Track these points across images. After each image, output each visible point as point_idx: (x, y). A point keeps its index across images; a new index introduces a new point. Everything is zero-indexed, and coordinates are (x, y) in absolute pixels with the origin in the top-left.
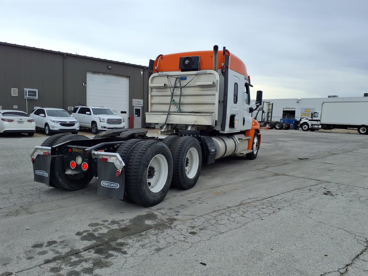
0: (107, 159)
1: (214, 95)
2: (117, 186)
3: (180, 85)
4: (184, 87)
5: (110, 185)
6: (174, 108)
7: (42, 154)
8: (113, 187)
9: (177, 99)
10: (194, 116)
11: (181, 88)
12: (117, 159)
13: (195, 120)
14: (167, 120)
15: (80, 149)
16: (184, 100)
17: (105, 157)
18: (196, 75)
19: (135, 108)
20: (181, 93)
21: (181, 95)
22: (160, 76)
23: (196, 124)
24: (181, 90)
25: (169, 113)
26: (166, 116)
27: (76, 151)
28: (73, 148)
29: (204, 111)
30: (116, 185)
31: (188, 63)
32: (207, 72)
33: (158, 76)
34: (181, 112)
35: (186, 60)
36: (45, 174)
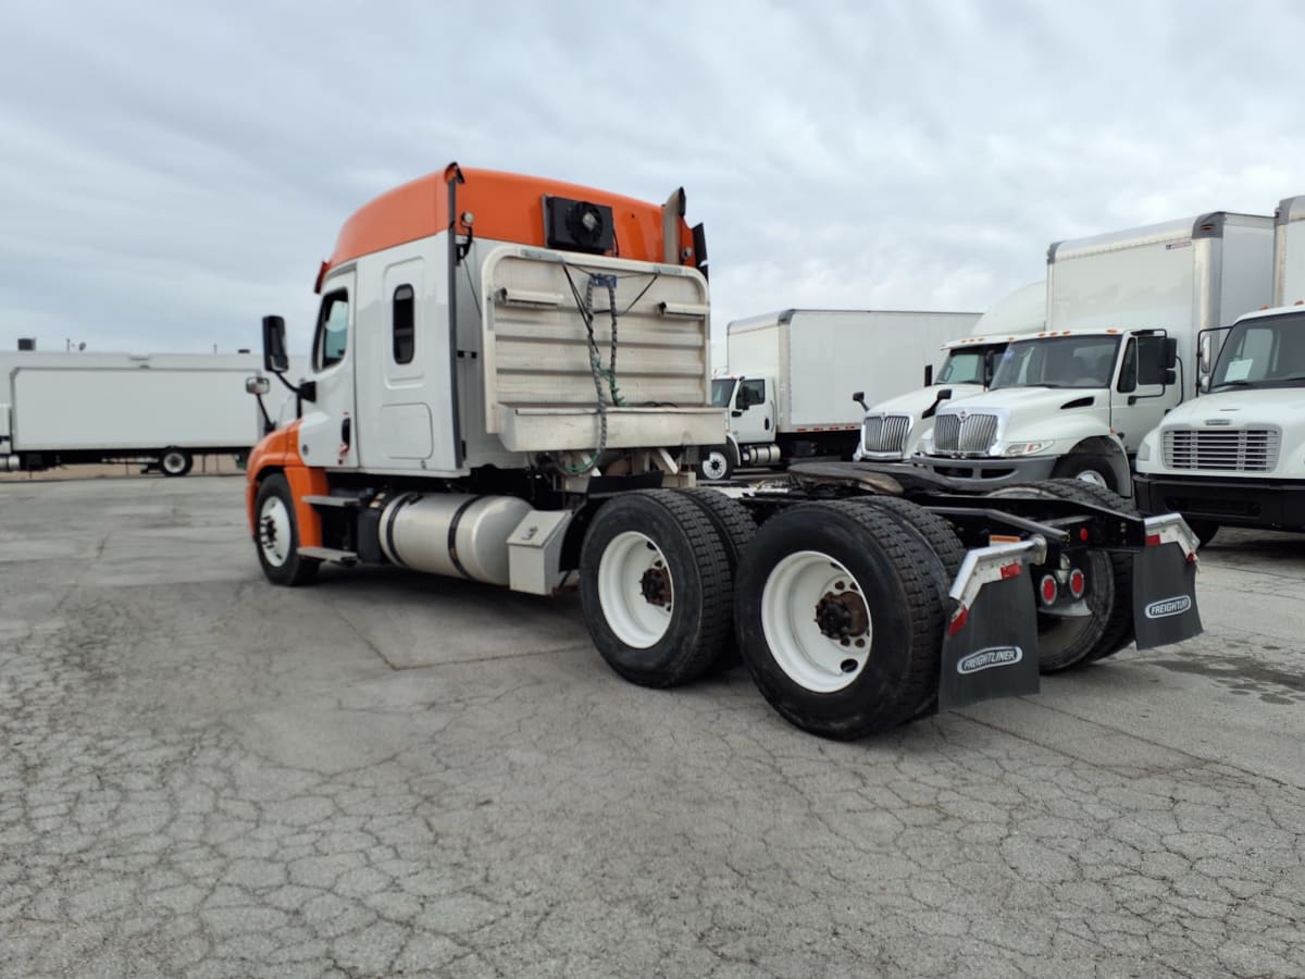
0: (1158, 537)
3: (612, 303)
4: (625, 313)
7: (1000, 577)
9: (605, 359)
11: (614, 317)
13: (683, 430)
14: (604, 434)
16: (622, 360)
18: (656, 275)
20: (615, 333)
21: (614, 344)
22: (528, 258)
23: (688, 441)
24: (614, 324)
25: (599, 408)
31: (593, 224)
32: (680, 271)
33: (523, 256)
34: (624, 405)
35: (584, 214)
36: (1001, 655)
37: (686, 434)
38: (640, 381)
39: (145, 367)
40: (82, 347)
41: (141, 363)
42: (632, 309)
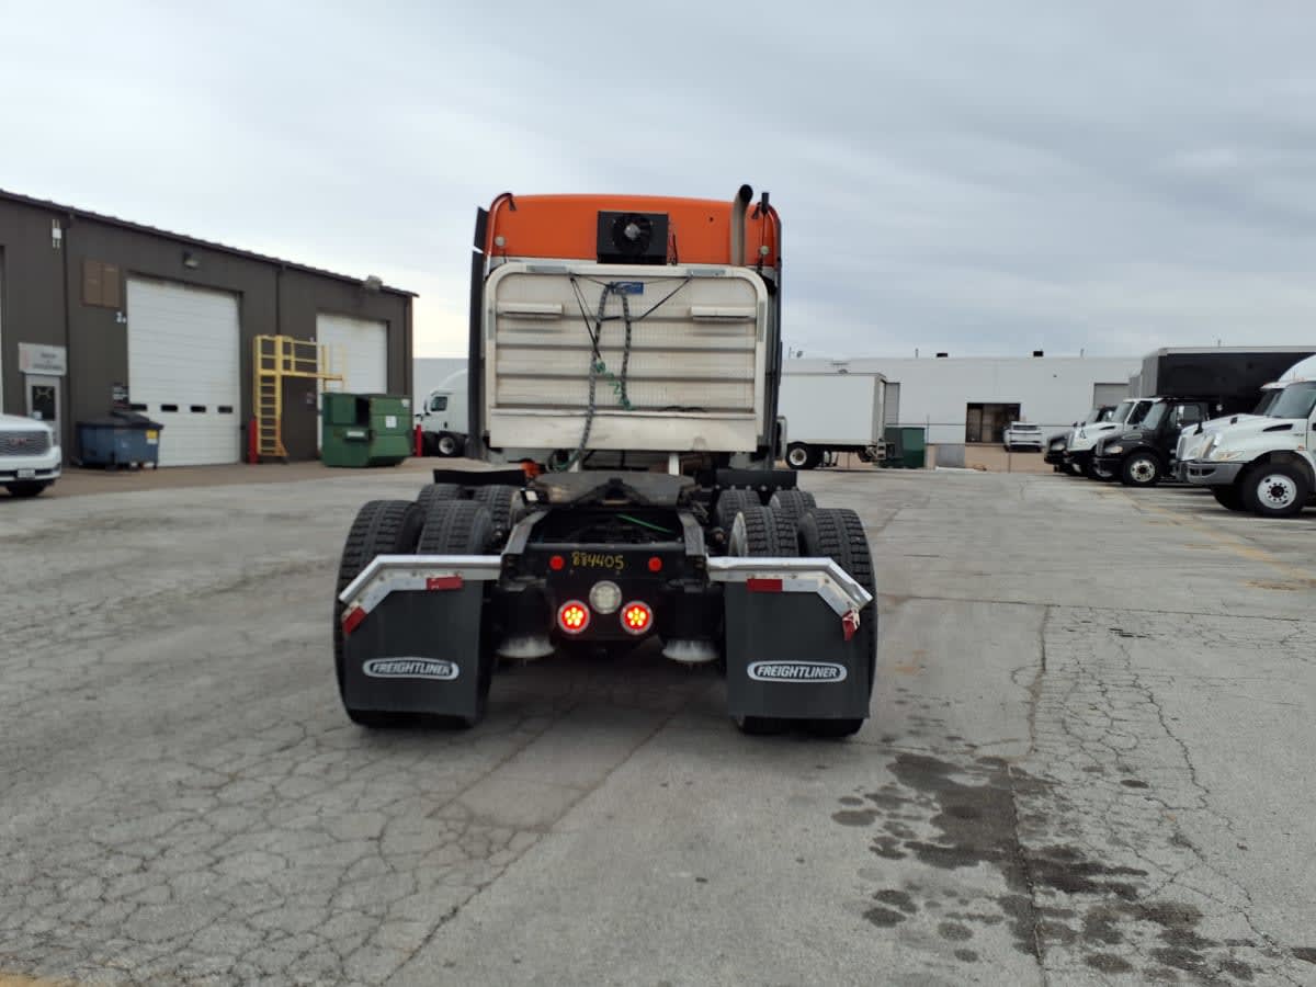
0: (779, 582)
1: (753, 351)
2: (838, 673)
3: (626, 310)
4: (642, 319)
5: (810, 673)
6: (607, 394)
7: (423, 586)
8: (822, 678)
9: (613, 364)
10: (690, 421)
11: (628, 323)
12: (828, 577)
13: (697, 434)
14: (586, 435)
15: (614, 553)
16: (639, 365)
17: (771, 576)
18: (687, 279)
19: (30, 383)
20: (628, 339)
21: (627, 349)
22: (535, 273)
23: (700, 448)
24: (629, 331)
25: (591, 411)
26: (581, 423)
27: (589, 564)
28: (572, 551)
29: (713, 405)
30: (833, 671)
31: (636, 233)
32: (723, 272)
33: (529, 272)
34: (634, 409)
35: (628, 224)
36: (431, 668)
37: (699, 440)
38: (669, 385)
39: (843, 372)
40: (799, 354)
41: (840, 368)
42: (652, 314)
